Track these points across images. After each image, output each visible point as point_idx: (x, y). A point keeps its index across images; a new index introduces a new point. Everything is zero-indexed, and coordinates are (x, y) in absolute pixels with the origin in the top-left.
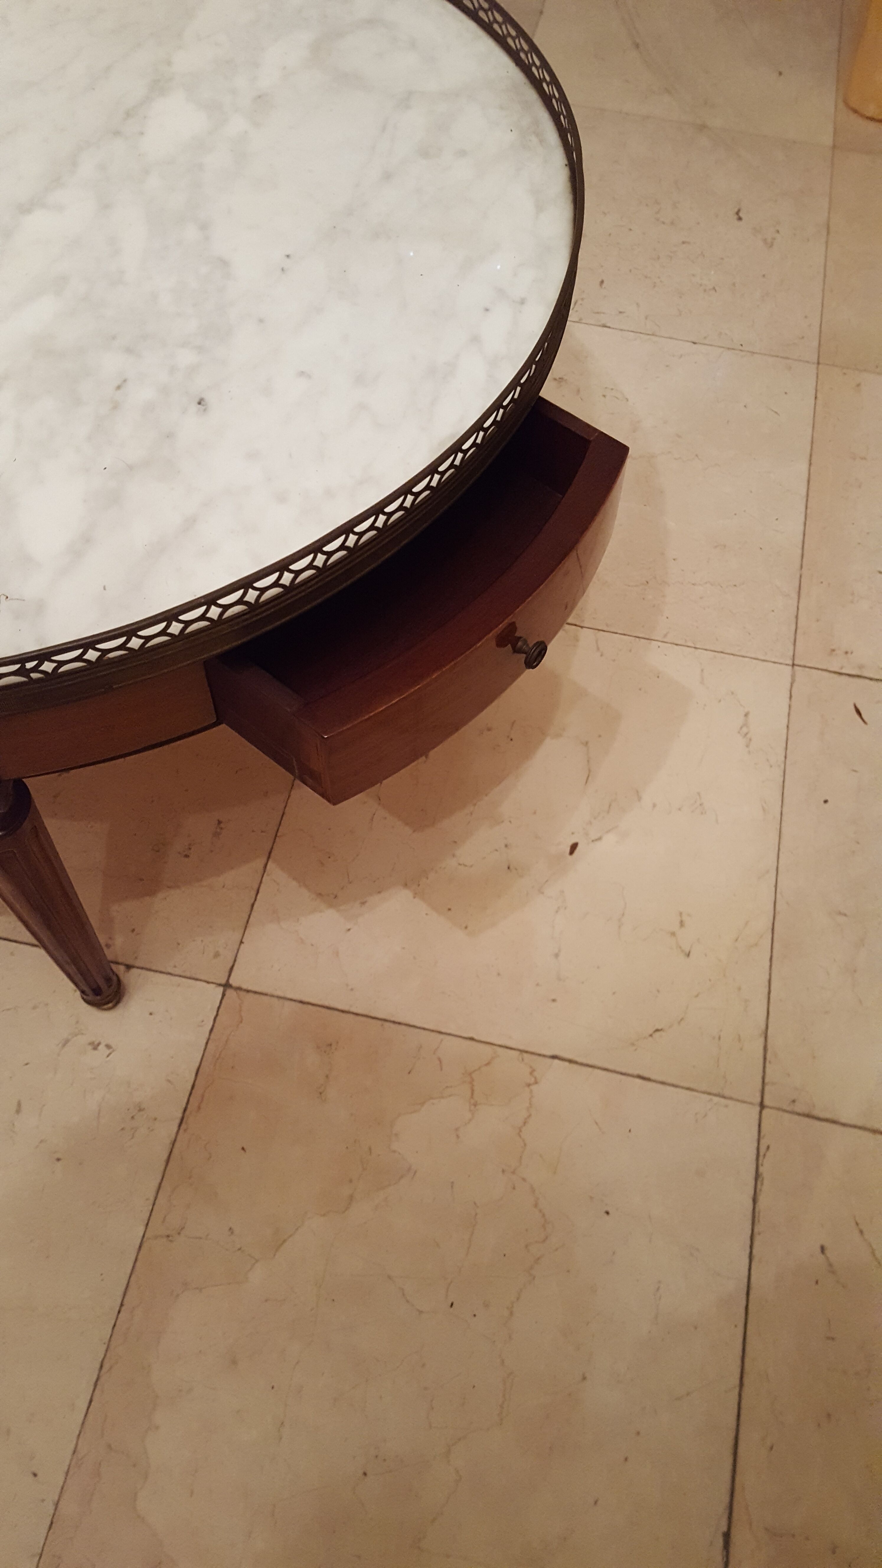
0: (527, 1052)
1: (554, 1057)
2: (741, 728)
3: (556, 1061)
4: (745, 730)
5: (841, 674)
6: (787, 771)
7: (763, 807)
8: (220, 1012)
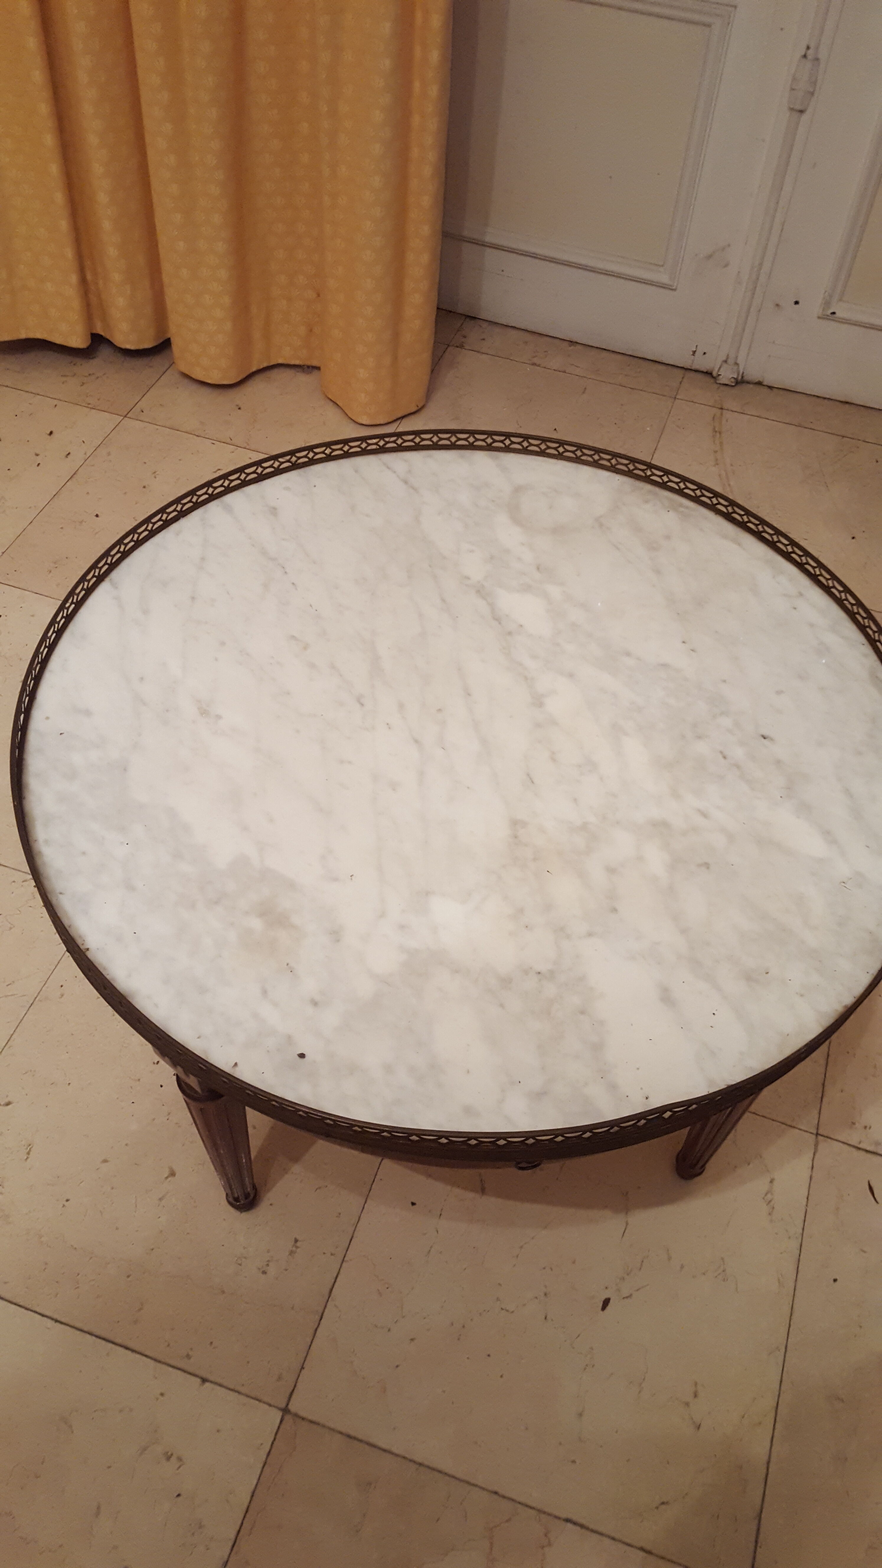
0: (544, 1513)
1: (568, 1520)
2: (766, 1194)
3: (569, 1525)
4: (769, 1196)
5: (859, 1149)
6: (803, 1246)
7: (779, 1280)
8: (278, 1437)
